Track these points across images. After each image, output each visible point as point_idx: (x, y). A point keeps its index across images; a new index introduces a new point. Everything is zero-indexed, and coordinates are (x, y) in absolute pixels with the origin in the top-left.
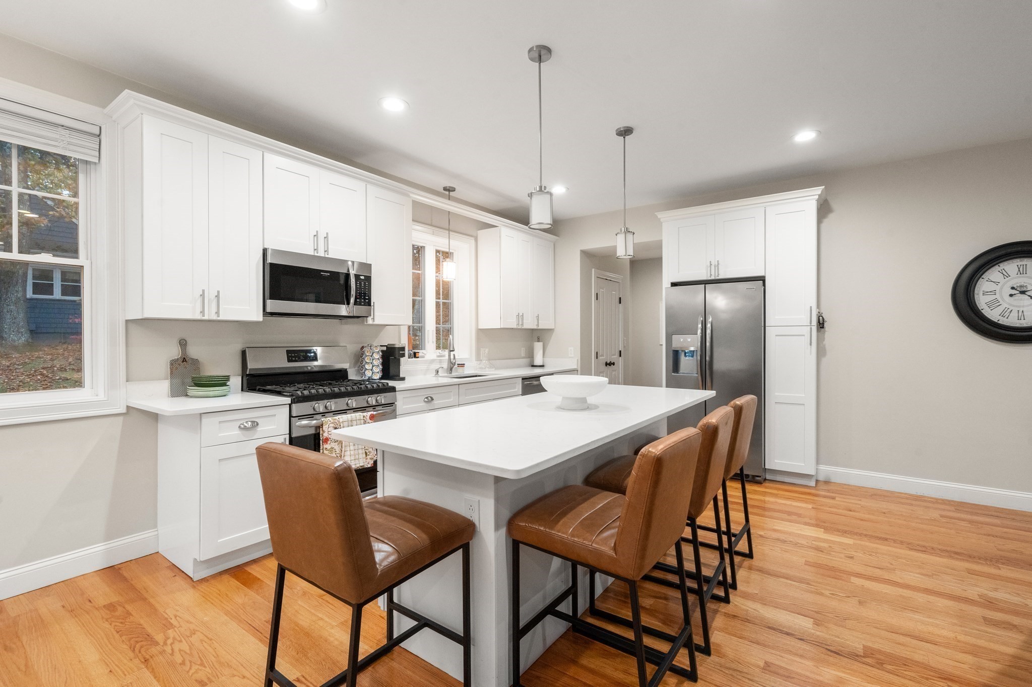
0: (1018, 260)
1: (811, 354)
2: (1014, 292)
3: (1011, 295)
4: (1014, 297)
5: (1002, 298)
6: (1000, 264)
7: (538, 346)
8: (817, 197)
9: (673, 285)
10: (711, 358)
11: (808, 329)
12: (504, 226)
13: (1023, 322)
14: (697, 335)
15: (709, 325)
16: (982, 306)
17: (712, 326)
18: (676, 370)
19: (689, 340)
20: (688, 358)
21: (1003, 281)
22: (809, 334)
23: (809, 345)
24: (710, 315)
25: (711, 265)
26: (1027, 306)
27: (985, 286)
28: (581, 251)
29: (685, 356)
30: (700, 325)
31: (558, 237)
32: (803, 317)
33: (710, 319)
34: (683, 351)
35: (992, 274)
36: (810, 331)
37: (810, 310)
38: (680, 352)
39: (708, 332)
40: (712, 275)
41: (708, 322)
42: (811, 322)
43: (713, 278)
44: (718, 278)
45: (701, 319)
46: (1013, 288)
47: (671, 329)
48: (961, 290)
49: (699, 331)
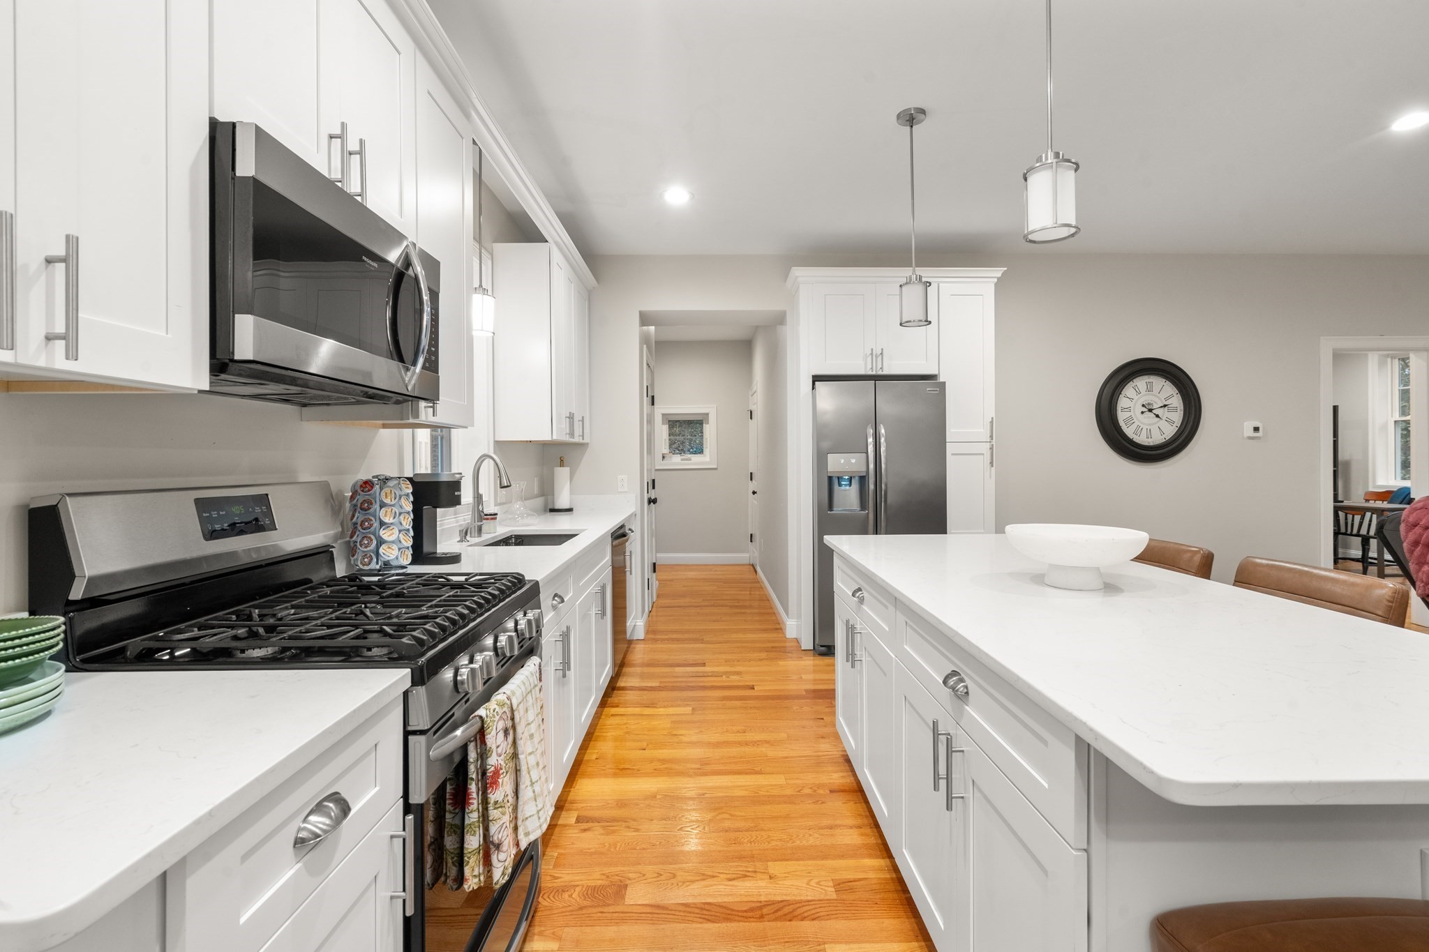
0: (1146, 377)
1: (990, 477)
2: (1144, 409)
3: (1142, 413)
4: (1145, 415)
5: (1135, 416)
6: (1134, 380)
7: (562, 474)
8: (996, 280)
9: (817, 379)
10: (886, 485)
11: (988, 445)
12: (556, 243)
13: (1150, 440)
14: (867, 453)
15: (883, 440)
16: (1122, 424)
17: (886, 440)
18: (831, 507)
19: (853, 461)
20: (843, 488)
21: (1136, 398)
22: (989, 452)
23: (989, 466)
24: (882, 425)
25: (872, 354)
26: (1153, 424)
27: (1123, 402)
28: (640, 312)
29: (840, 485)
30: (870, 440)
31: (598, 283)
32: (982, 430)
33: (883, 431)
34: (838, 477)
35: (1129, 390)
36: (991, 449)
37: (992, 422)
38: (834, 478)
39: (883, 449)
40: (872, 368)
41: (881, 435)
42: (991, 437)
43: (874, 373)
44: (880, 373)
45: (871, 431)
46: (1143, 406)
47: (826, 445)
48: (1105, 403)
49: (871, 448)
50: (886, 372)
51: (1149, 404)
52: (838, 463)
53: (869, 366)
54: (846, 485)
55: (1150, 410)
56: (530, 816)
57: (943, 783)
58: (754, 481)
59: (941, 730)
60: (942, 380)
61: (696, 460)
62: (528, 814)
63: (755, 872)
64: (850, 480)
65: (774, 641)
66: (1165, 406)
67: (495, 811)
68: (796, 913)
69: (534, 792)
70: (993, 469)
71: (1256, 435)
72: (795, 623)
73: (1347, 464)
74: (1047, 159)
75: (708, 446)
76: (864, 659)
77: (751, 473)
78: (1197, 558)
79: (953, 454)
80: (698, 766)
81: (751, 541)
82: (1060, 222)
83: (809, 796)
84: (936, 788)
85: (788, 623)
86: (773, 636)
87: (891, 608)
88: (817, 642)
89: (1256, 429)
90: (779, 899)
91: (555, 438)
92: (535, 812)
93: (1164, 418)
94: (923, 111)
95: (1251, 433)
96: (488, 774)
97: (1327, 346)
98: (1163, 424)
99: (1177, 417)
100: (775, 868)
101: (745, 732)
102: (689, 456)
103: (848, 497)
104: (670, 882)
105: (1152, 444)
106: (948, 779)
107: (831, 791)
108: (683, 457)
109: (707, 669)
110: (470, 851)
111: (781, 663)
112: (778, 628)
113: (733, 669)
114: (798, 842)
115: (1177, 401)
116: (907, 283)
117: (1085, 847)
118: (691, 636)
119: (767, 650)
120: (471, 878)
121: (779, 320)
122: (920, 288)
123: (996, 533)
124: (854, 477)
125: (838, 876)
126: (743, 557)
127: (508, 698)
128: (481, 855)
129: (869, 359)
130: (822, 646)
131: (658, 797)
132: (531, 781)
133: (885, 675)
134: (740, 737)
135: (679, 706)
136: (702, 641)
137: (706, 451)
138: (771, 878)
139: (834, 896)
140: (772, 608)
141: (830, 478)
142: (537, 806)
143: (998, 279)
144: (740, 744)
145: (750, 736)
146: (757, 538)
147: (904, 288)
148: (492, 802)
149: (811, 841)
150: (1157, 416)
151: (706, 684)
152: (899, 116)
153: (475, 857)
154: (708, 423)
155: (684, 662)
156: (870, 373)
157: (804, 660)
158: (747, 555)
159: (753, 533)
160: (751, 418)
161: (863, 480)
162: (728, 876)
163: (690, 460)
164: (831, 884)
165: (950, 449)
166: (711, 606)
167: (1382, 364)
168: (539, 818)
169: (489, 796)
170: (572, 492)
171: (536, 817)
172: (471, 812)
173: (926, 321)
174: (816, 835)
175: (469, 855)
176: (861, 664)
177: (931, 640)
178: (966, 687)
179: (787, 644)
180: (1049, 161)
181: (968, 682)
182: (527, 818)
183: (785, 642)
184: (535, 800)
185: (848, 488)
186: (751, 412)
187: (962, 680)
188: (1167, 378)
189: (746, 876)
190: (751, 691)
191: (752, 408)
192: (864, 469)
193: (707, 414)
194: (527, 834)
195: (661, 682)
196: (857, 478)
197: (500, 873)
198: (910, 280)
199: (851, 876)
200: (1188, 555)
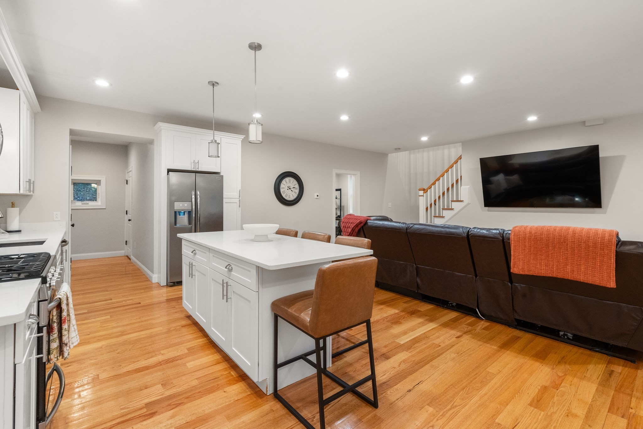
0: (289, 178)
1: (239, 211)
3: (287, 189)
5: (285, 190)
6: (285, 178)
9: (169, 171)
10: (200, 215)
11: (238, 199)
12: (24, 91)
13: (290, 198)
14: (192, 202)
15: (198, 197)
16: (282, 193)
17: (200, 197)
18: (175, 224)
19: (186, 205)
20: (181, 216)
21: (286, 184)
22: (239, 202)
23: (239, 207)
24: (198, 191)
25: (194, 162)
26: (291, 193)
27: (282, 186)
28: (70, 129)
29: (180, 215)
30: (193, 196)
31: (42, 111)
32: (236, 194)
33: (198, 193)
34: (179, 212)
35: (284, 182)
36: (240, 201)
37: (240, 191)
38: (177, 212)
39: (198, 200)
40: (194, 168)
41: (198, 195)
42: (240, 196)
43: (195, 170)
44: (197, 170)
45: (193, 193)
46: (288, 187)
47: (173, 198)
48: (277, 186)
49: (193, 200)
50: (200, 170)
51: (289, 187)
52: (179, 206)
53: (193, 167)
54: (182, 215)
55: (290, 189)
56: (73, 337)
57: (225, 297)
58: (128, 215)
59: (225, 282)
60: (222, 174)
61: (91, 204)
62: (72, 336)
63: (156, 355)
64: (184, 213)
65: (147, 285)
66: (294, 188)
67: (65, 332)
68: (174, 360)
69: (74, 328)
70: (240, 208)
71: (318, 197)
72: (157, 276)
73: (344, 206)
74: (254, 122)
75: (100, 198)
76: (196, 274)
77: (127, 211)
78: (294, 233)
79: (226, 203)
80: (121, 333)
81: (126, 244)
82: (258, 140)
83: (174, 330)
84: (223, 299)
85: (153, 276)
86: (146, 283)
87: (208, 253)
88: (168, 281)
89: (318, 196)
90: (167, 358)
91: (22, 192)
92: (75, 336)
93: (294, 191)
94: (218, 83)
95: (316, 197)
96: (62, 319)
97: (335, 171)
98: (293, 193)
99: (297, 191)
100: (162, 352)
101: (140, 318)
102: (87, 202)
103: (183, 220)
104: (119, 368)
105: (290, 200)
106: (227, 295)
107: (182, 327)
108: (83, 203)
109: (113, 301)
110: (53, 349)
111: (151, 292)
112: (148, 279)
113: (128, 299)
114: (172, 343)
115: (297, 186)
116: (211, 142)
117: (258, 291)
118: (100, 290)
119: (144, 289)
120: (54, 358)
121: (151, 142)
122: (216, 145)
123: (241, 230)
124: (186, 212)
125: (187, 347)
126: (122, 253)
127: (66, 293)
128: (58, 350)
129: (193, 164)
130: (171, 283)
131: (103, 347)
132: (73, 325)
133: (205, 275)
134: (139, 320)
135: (102, 316)
136: (107, 291)
137: (99, 199)
138: (162, 354)
139: (187, 352)
140: (142, 273)
141: (175, 212)
142: (76, 333)
143: (243, 139)
144: (139, 322)
145: (143, 319)
146: (131, 243)
147: (210, 144)
148: (64, 328)
149: (177, 341)
150: (292, 191)
151: (115, 306)
152: (209, 82)
153: (56, 351)
154: (100, 185)
155: (99, 301)
156: (193, 170)
157: (163, 290)
158: (123, 251)
159: (127, 240)
160: (127, 184)
161: (190, 213)
162: (145, 359)
163: (88, 204)
164: (186, 349)
165: (224, 200)
166: (108, 276)
167: (351, 177)
168: (77, 338)
169: (62, 327)
170: (20, 221)
171: (76, 337)
172: (54, 334)
173: (218, 156)
174: (178, 339)
175: (53, 350)
176: (195, 277)
177: (222, 258)
178: (232, 267)
179: (153, 285)
180: (255, 122)
181: (233, 266)
182: (72, 338)
183: (152, 284)
184: (75, 331)
185: (183, 216)
186: (127, 181)
187: (231, 266)
188: (295, 179)
189: (152, 357)
190: (139, 304)
191: (128, 179)
192: (190, 208)
193: (100, 181)
194: (73, 344)
195: (88, 310)
196: (187, 212)
197: (67, 354)
198: (212, 141)
199: (193, 346)
200: (292, 232)
